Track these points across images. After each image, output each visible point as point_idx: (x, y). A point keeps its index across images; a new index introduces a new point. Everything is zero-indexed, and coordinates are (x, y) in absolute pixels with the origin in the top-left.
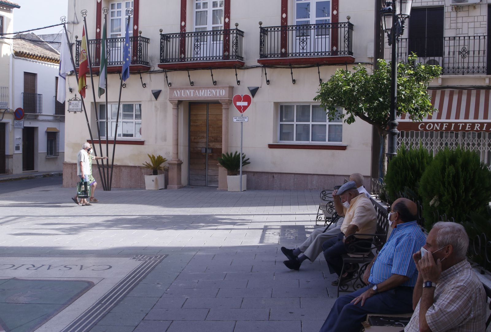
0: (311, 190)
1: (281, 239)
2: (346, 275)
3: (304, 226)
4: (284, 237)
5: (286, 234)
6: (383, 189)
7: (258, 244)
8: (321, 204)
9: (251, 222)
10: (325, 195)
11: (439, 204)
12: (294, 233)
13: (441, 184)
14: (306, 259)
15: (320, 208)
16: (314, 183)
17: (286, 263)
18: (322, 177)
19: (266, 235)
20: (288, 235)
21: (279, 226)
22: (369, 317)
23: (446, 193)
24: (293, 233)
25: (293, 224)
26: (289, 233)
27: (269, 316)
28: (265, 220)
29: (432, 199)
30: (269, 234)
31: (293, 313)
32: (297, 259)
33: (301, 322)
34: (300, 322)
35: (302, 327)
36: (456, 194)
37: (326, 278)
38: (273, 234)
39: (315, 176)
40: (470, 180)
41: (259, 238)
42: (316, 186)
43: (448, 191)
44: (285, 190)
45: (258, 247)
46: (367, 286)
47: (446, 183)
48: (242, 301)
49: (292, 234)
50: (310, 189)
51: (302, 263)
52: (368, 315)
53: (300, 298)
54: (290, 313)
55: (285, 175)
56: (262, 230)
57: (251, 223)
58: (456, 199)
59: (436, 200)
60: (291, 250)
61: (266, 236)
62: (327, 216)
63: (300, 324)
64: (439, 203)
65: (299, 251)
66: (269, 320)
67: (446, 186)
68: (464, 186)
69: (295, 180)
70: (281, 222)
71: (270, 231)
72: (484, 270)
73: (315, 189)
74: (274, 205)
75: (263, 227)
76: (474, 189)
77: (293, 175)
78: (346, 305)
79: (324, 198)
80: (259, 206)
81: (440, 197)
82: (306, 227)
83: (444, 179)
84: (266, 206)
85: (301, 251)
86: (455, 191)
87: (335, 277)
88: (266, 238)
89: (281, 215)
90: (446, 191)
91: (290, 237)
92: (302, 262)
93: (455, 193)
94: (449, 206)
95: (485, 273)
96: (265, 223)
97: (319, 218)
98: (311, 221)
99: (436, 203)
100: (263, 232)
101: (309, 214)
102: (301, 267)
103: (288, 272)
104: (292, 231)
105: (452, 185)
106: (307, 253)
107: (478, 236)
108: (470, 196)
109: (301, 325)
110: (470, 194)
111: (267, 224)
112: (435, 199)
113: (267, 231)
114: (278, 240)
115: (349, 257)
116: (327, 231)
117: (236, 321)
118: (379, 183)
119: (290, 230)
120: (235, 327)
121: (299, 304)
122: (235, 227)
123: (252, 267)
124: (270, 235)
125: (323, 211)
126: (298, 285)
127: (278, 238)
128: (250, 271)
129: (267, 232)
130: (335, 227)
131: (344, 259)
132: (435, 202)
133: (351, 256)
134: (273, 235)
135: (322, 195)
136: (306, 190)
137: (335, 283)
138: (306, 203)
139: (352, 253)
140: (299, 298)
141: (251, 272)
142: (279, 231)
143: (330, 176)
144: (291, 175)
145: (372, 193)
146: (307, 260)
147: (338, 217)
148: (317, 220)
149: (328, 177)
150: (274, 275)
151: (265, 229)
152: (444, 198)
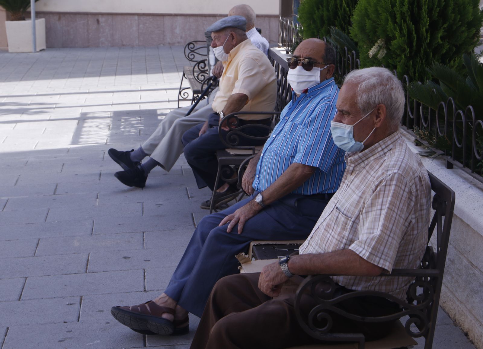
0: (171, 45)
1: (112, 135)
2: (226, 189)
3: (155, 111)
4: (118, 132)
5: (121, 125)
6: (298, 35)
7: (69, 147)
8: (187, 68)
9: (54, 108)
10: (193, 51)
11: (386, 54)
12: (138, 123)
13: (389, 18)
14: (156, 166)
15: (184, 75)
16: (177, 31)
17: (120, 176)
18: (192, 19)
19: (84, 129)
20: (125, 128)
21: (109, 113)
22: (254, 245)
23: (397, 34)
24: (134, 124)
25: (136, 108)
26: (128, 125)
27: (87, 265)
28: (82, 103)
29: (374, 45)
30: (91, 127)
31: (129, 258)
32: (139, 167)
33: (144, 272)
34: (142, 272)
35: (145, 279)
36: (415, 35)
37: (191, 197)
38: (97, 126)
39: (179, 18)
40: (438, 9)
41: (71, 135)
42: (181, 38)
43: (401, 30)
44: (122, 46)
45: (68, 150)
46: (251, 196)
47: (398, 16)
48: (38, 244)
49: (132, 126)
50: (169, 43)
51: (149, 175)
52: (252, 243)
53: (144, 232)
54: (125, 258)
55: (119, 18)
56: (76, 121)
57: (56, 109)
58: (414, 44)
59: (380, 47)
60: (128, 153)
61: (84, 131)
62: (196, 88)
63: (142, 274)
64: (385, 52)
65: (142, 154)
66: (86, 273)
67: (397, 20)
68: (428, 19)
69: (141, 26)
70: (112, 105)
71: (92, 122)
72: (451, 161)
73: (179, 43)
74: (100, 74)
75: (78, 116)
76: (445, 26)
77: (136, 17)
78: (214, 229)
79: (192, 57)
80: (70, 77)
81: (388, 40)
82: (159, 112)
83: (395, 8)
84: (84, 77)
85: (146, 152)
86: (414, 30)
87: (207, 194)
88: (83, 135)
89: (113, 92)
90: (398, 30)
91: (129, 131)
92: (149, 172)
93: (414, 33)
94: (403, 57)
95: (454, 166)
96: (81, 108)
97: (184, 95)
98: (169, 101)
99: (381, 52)
100: (78, 124)
101: (166, 89)
102: (148, 182)
103: (124, 191)
104: (134, 121)
105: (407, 18)
106: (158, 154)
107: (443, 103)
108: (439, 38)
109: (145, 276)
110: (440, 35)
111: (85, 110)
112: (379, 45)
113: (86, 122)
114: (106, 138)
115: (229, 154)
116: (192, 114)
117: (26, 278)
118: (291, 24)
119: (129, 119)
120: (23, 289)
121: (142, 242)
122: (25, 117)
123: (57, 186)
124: (91, 129)
125: (190, 80)
126: (141, 212)
127: (105, 134)
128: (52, 194)
129: (86, 125)
130: (206, 105)
131: (219, 159)
132: (379, 51)
133: (232, 152)
134: (97, 129)
135: (188, 51)
136: (162, 45)
137: (206, 205)
138: (161, 70)
139: (233, 148)
140: (142, 233)
141: (54, 194)
142: (108, 121)
143: (208, 18)
144: (132, 16)
145: (281, 45)
146: (157, 168)
147: (212, 87)
148: (180, 98)
149: (204, 18)
150: (97, 198)
151: (83, 119)
152: (394, 43)
